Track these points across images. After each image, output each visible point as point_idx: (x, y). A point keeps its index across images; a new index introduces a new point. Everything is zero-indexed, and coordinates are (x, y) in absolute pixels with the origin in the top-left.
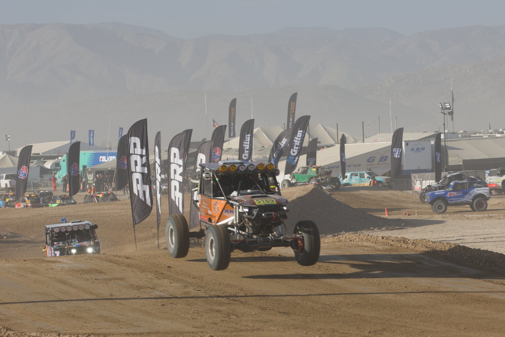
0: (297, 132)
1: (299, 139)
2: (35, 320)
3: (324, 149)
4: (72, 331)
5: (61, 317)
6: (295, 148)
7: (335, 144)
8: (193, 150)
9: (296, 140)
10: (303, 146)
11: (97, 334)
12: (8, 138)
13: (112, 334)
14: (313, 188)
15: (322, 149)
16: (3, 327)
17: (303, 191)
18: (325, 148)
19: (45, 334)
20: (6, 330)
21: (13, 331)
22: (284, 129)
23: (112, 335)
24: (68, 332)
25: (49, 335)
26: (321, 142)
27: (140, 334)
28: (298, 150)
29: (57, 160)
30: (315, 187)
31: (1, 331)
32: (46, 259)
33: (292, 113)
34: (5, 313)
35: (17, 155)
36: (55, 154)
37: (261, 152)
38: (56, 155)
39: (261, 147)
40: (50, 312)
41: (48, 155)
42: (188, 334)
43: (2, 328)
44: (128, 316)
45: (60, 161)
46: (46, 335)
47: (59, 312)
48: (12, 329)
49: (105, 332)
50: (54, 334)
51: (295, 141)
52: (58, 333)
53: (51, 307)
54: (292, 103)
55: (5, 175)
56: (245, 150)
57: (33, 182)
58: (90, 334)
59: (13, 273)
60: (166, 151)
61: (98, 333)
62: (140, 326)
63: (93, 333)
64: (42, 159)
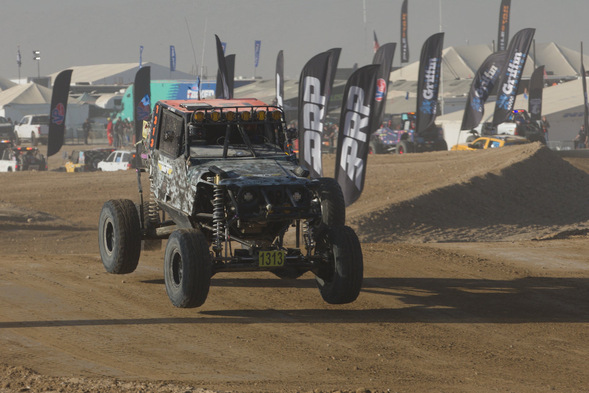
0: (514, 56)
1: (517, 67)
2: (76, 356)
3: (559, 84)
4: (138, 377)
5: (120, 352)
6: (510, 81)
7: (577, 76)
8: (341, 82)
9: (511, 68)
10: (522, 79)
11: (178, 382)
12: (38, 56)
13: (203, 382)
14: (539, 148)
15: (556, 84)
16: (23, 367)
17: (522, 153)
18: (560, 82)
19: (92, 381)
20: (30, 372)
21: (39, 374)
22: (493, 50)
23: (204, 384)
24: (130, 377)
25: (99, 382)
26: (555, 73)
27: (249, 383)
28: (514, 85)
29: (117, 94)
30: (542, 147)
31: (21, 375)
32: (97, 257)
33: (505, 25)
34: (28, 345)
35: (51, 84)
36: (114, 84)
37: (454, 87)
38: (116, 85)
39: (454, 78)
40: (102, 345)
41: (103, 85)
42: (328, 386)
43: (22, 369)
44: (231, 353)
45: (122, 97)
46: (95, 381)
47: (116, 345)
48: (39, 373)
49: (192, 380)
50: (108, 382)
51: (509, 70)
52: (114, 379)
53: (104, 336)
54: (505, 7)
55: (30, 117)
56: (428, 84)
57: (77, 130)
58: (166, 382)
59: (42, 279)
60: (296, 83)
61: (180, 380)
62: (250, 371)
63: (172, 381)
64: (93, 92)
